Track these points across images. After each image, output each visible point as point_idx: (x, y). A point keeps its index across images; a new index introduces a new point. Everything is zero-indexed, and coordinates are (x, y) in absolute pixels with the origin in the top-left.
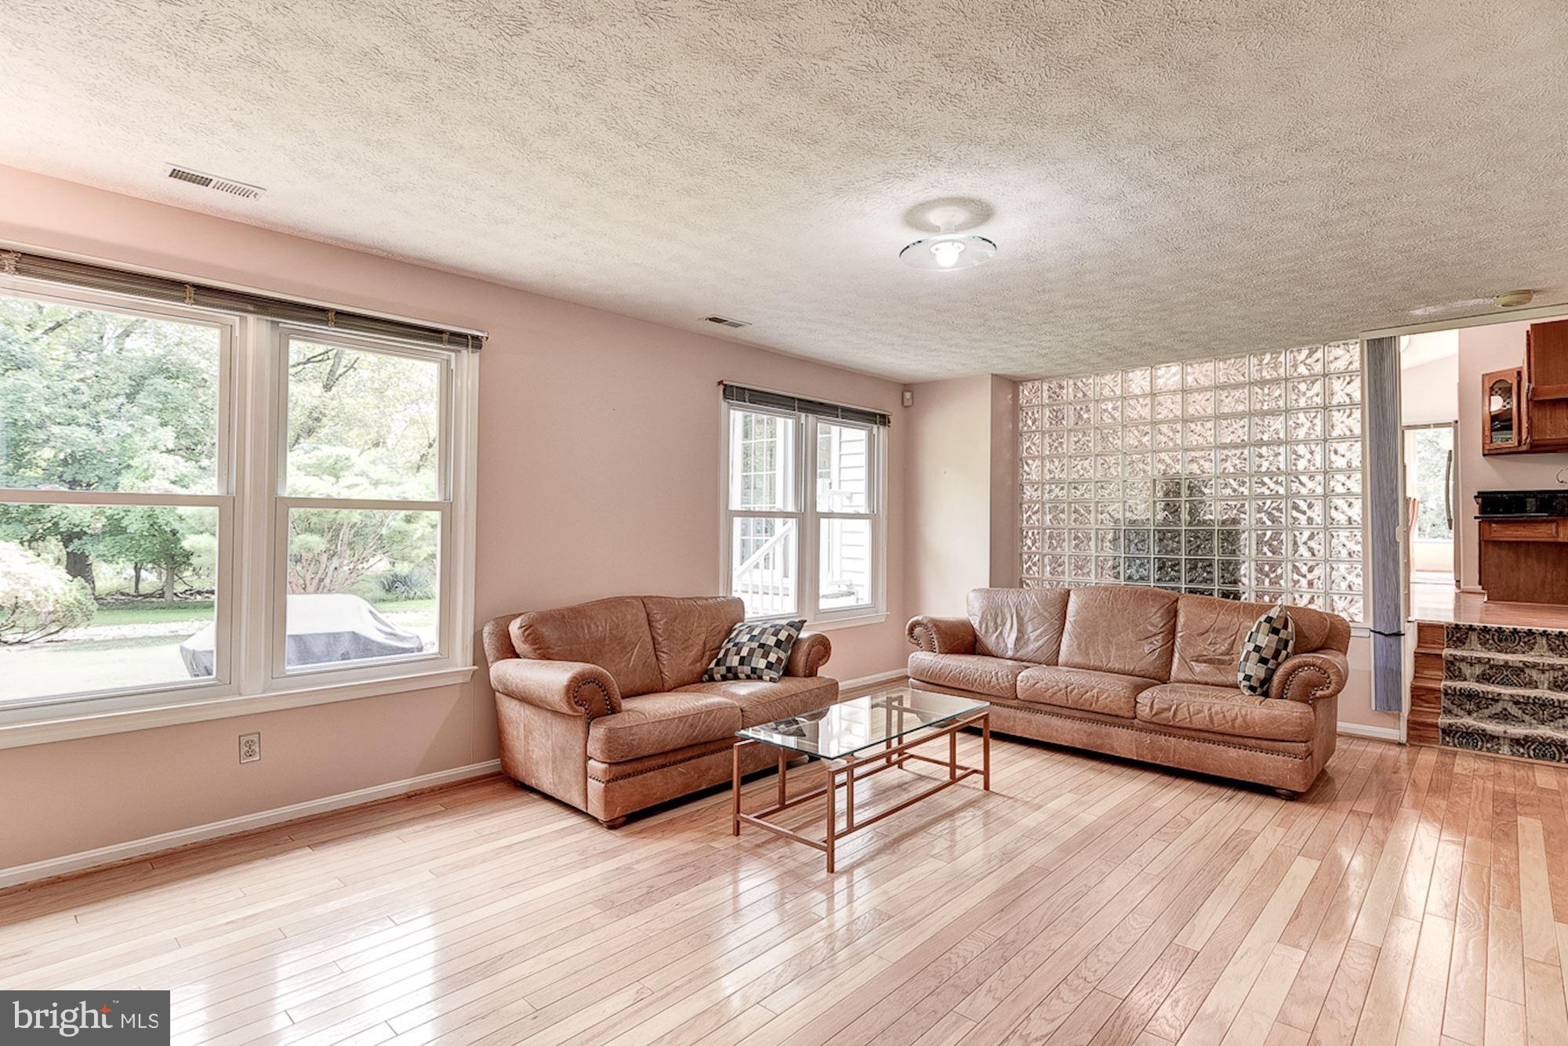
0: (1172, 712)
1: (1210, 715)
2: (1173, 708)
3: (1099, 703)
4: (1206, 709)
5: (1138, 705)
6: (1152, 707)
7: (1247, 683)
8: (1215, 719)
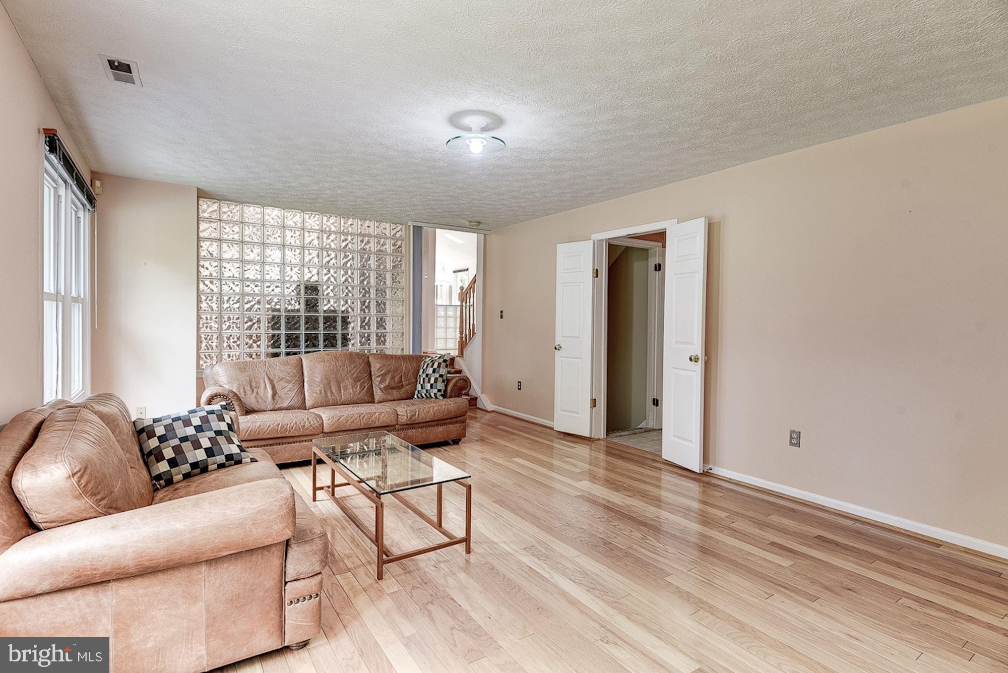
0: (417, 415)
1: (434, 413)
2: (417, 413)
3: (380, 421)
4: (431, 409)
5: (399, 416)
6: (407, 416)
7: (440, 393)
8: (436, 414)
